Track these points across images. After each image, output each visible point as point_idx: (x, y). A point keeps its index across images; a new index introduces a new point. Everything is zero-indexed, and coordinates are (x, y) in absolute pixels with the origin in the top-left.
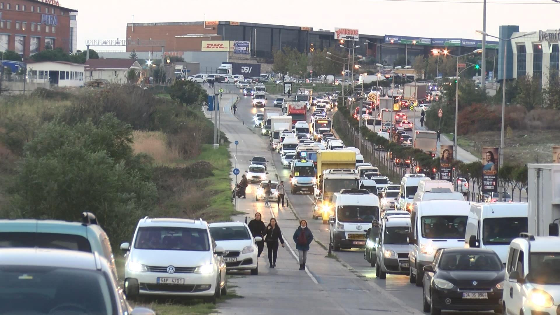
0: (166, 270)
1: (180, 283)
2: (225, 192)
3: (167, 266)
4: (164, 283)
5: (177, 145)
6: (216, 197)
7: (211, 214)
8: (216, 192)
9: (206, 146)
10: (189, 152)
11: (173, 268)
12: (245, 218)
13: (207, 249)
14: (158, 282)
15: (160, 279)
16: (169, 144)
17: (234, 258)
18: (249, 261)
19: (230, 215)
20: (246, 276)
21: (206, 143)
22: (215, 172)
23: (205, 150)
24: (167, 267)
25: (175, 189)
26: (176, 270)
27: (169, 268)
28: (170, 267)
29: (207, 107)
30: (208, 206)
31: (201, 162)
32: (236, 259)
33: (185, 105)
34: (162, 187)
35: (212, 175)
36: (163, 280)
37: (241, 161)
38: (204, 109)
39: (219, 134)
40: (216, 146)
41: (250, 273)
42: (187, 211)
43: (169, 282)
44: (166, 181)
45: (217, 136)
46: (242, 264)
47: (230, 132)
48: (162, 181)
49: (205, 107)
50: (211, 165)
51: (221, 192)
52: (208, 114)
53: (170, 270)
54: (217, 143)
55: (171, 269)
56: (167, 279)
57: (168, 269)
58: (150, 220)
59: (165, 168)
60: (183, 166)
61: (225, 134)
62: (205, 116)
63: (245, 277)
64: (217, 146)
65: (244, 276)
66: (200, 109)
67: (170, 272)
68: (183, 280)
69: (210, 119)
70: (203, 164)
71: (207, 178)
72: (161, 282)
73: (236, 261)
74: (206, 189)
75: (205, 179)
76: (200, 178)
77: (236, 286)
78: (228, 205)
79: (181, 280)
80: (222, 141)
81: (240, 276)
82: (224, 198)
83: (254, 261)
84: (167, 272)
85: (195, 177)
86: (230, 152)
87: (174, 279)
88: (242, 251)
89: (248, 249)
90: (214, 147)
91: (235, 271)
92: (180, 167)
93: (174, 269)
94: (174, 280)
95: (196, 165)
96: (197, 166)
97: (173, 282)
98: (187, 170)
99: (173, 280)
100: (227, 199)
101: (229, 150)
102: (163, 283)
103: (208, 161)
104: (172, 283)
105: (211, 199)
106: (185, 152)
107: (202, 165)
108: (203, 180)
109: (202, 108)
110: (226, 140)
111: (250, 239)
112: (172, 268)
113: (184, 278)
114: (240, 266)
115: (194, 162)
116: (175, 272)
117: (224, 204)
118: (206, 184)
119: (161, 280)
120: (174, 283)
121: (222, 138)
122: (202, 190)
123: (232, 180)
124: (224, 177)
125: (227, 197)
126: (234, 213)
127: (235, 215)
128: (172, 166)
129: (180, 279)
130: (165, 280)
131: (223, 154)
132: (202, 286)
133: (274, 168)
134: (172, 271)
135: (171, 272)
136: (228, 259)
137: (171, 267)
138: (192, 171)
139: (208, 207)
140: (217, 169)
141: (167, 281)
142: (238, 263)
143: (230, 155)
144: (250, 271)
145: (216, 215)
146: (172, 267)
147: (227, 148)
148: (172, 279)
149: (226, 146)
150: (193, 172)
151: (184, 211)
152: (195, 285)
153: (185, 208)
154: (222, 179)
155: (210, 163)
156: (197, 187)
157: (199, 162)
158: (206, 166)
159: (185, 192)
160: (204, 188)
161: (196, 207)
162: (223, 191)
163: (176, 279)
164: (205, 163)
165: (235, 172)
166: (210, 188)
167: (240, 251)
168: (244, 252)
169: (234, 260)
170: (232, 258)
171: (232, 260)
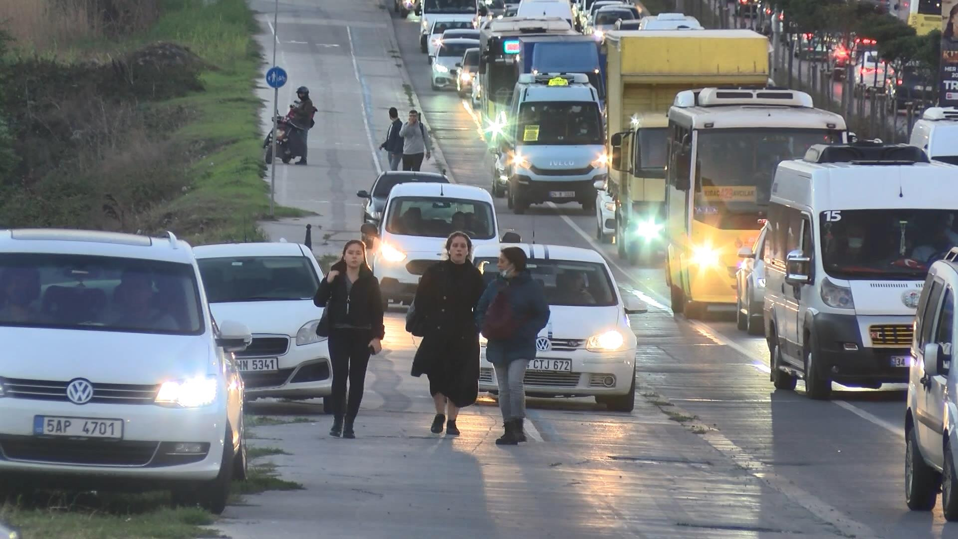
0: (65, 391)
1: (108, 434)
2: (238, 145)
3: (68, 380)
4: (59, 433)
6: (209, 161)
7: (194, 217)
8: (211, 146)
10: (122, 14)
11: (86, 387)
12: (306, 229)
14: (39, 430)
15: (46, 420)
17: (269, 360)
18: (320, 369)
19: (256, 219)
20: (311, 418)
22: (207, 78)
23: (175, 5)
24: (67, 384)
25: (77, 135)
26: (95, 393)
27: (74, 386)
28: (76, 383)
30: (184, 188)
31: (162, 47)
32: (275, 361)
34: (36, 126)
35: (199, 88)
36: (55, 423)
37: (294, 42)
41: (322, 408)
42: (116, 204)
43: (75, 430)
44: (49, 106)
46: (296, 380)
48: (36, 108)
50: (195, 55)
51: (227, 143)
53: (76, 391)
55: (80, 389)
56: (68, 419)
57: (70, 387)
59: (44, 64)
60: (102, 58)
63: (306, 421)
65: (303, 418)
67: (76, 397)
68: (117, 425)
70: (168, 53)
71: (182, 99)
72: (46, 430)
73: (275, 368)
74: (178, 132)
75: (177, 101)
76: (158, 99)
77: (278, 452)
78: (251, 185)
79: (112, 424)
81: (291, 418)
82: (236, 163)
84: (66, 399)
85: (142, 94)
86: (256, 12)
87: (90, 421)
88: (296, 337)
91: (274, 400)
92: (94, 63)
93: (90, 388)
94: (91, 426)
95: (144, 55)
96: (148, 58)
97: (87, 431)
98: (117, 70)
99: (86, 423)
100: (246, 168)
101: (252, 6)
102: (54, 433)
103: (184, 44)
104: (84, 434)
105: (194, 165)
106: (111, 12)
107: (164, 55)
108: (168, 105)
112: (83, 386)
113: (122, 420)
114: (290, 386)
115: (138, 45)
116: (93, 400)
117: (237, 183)
118: (179, 117)
119: (49, 425)
120: (89, 434)
122: (165, 138)
123: (264, 106)
124: (235, 96)
125: (246, 161)
126: (269, 213)
127: (272, 218)
128: (68, 58)
129: (109, 423)
130: (59, 423)
131: (232, 20)
132: (177, 448)
133: (399, 66)
134: (83, 397)
135: (80, 399)
136: (250, 362)
137: (80, 384)
138: (131, 75)
139: (184, 193)
140: (214, 69)
141: (66, 426)
142: (283, 375)
143: (258, 22)
144: (320, 400)
145: (212, 220)
146: (85, 383)
148: (83, 422)
150: (135, 77)
151: (105, 207)
152: (159, 443)
153: (109, 197)
154: (230, 100)
155: (192, 50)
156: (150, 126)
157: (156, 45)
158: (178, 58)
159: (111, 145)
160: (173, 131)
161: (146, 193)
162: (234, 142)
163: (97, 423)
164: (173, 50)
165: (271, 79)
166: (190, 130)
167: (287, 337)
168: (303, 338)
169: (268, 366)
170: (264, 360)
171: (262, 365)
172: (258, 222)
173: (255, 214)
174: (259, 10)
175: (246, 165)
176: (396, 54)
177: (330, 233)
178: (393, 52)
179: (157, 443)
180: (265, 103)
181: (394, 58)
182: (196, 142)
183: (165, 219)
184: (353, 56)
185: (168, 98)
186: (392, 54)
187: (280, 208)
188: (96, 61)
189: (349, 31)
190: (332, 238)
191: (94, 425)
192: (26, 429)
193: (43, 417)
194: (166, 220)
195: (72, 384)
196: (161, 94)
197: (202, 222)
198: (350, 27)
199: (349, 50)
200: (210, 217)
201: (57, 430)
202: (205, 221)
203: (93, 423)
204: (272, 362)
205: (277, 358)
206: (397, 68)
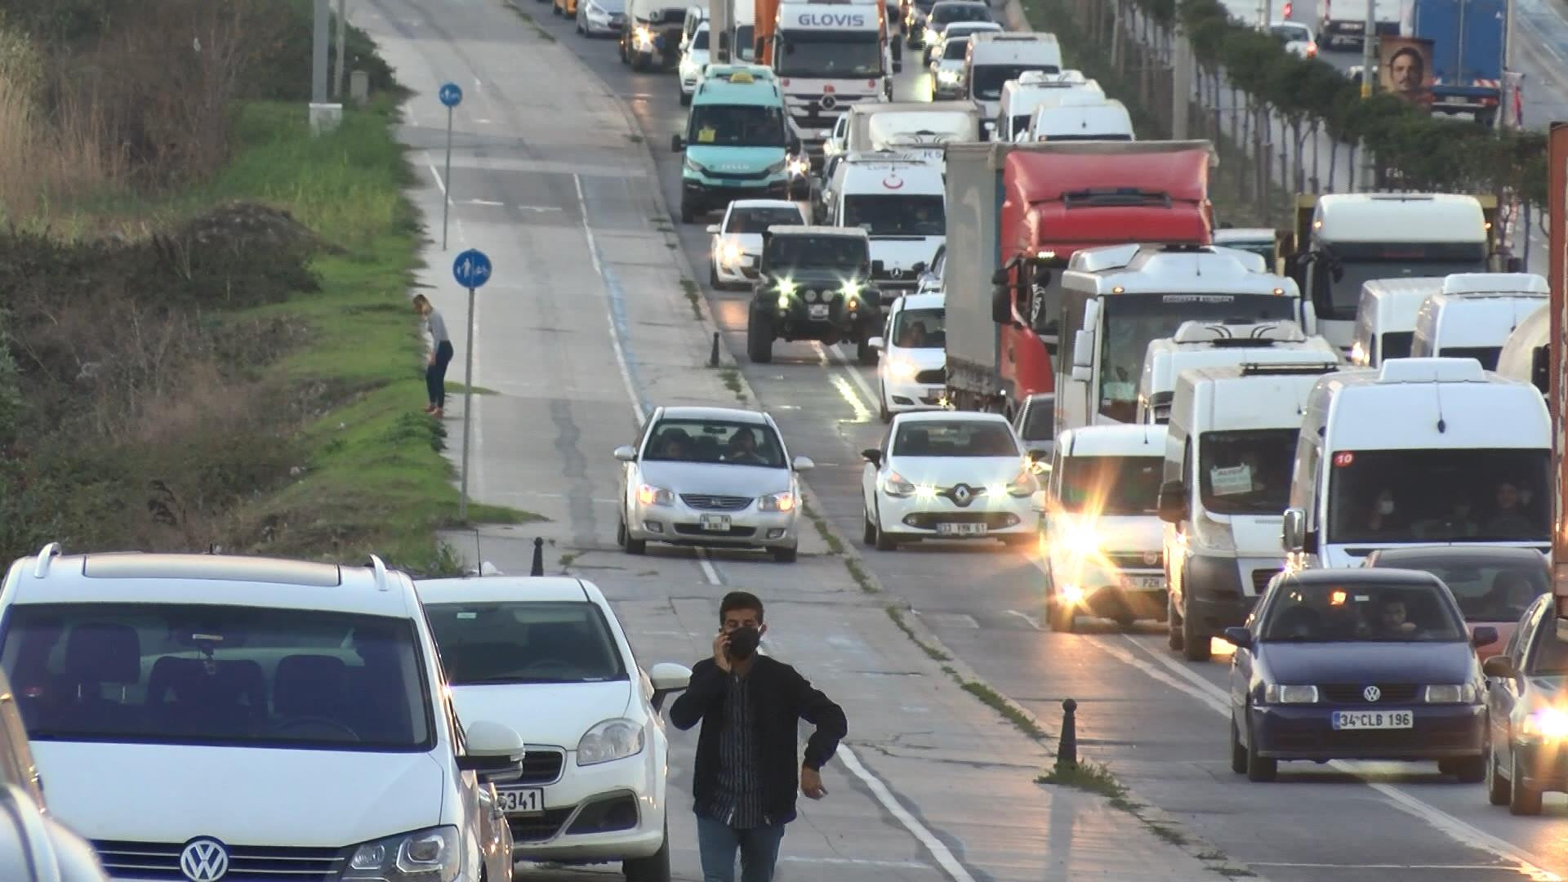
0: (177, 861)
2: (390, 389)
3: (182, 840)
5: (95, 106)
6: (337, 420)
7: (319, 523)
8: (339, 392)
9: (263, 110)
10: (162, 150)
11: (216, 853)
12: (533, 548)
13: (420, 737)
16: (49, 101)
17: (527, 793)
18: (618, 809)
19: (435, 526)
21: (267, 96)
22: (325, 268)
23: (259, 136)
24: (180, 847)
25: (87, 371)
26: (232, 863)
27: (194, 852)
28: (197, 845)
30: (295, 470)
31: (242, 210)
32: (538, 794)
35: (310, 287)
37: (477, 201)
39: (340, 40)
40: (324, 111)
42: (173, 499)
44: (36, 320)
45: (332, 52)
47: (404, 31)
50: (302, 226)
51: (368, 388)
53: (198, 861)
54: (331, 98)
55: (204, 857)
57: (187, 853)
58: (71, 566)
59: (28, 242)
60: (133, 232)
61: (375, 39)
64: (328, 113)
67: (198, 873)
70: (251, 221)
71: (279, 307)
73: (538, 807)
74: (277, 368)
75: (270, 311)
76: (236, 306)
78: (420, 466)
80: (360, 83)
82: (387, 424)
83: (644, 808)
84: (178, 875)
85: (208, 296)
86: (407, 148)
88: (578, 750)
89: (612, 736)
90: (313, 119)
92: (116, 240)
93: (222, 855)
95: (207, 224)
96: (215, 230)
98: (162, 253)
100: (408, 434)
101: (402, 136)
103: (280, 205)
105: (308, 426)
106: (142, 147)
107: (244, 225)
108: (257, 317)
110: (381, 76)
111: (623, 675)
112: (210, 851)
114: (564, 840)
115: (197, 207)
116: (229, 876)
117: (394, 461)
118: (277, 339)
121: (356, 67)
122: (253, 379)
124: (377, 300)
125: (406, 420)
126: (461, 515)
127: (462, 525)
128: (71, 230)
131: (365, 161)
133: (672, 246)
134: (210, 873)
135: (205, 875)
137: (205, 848)
138: (186, 263)
139: (296, 478)
140: (336, 251)
142: (551, 820)
143: (411, 165)
144: (617, 866)
145: (353, 528)
146: (213, 846)
147: (389, 127)
149: (382, 112)
150: (195, 266)
151: (152, 504)
153: (159, 484)
154: (367, 309)
155: (296, 216)
156: (225, 356)
157: (231, 207)
158: (270, 230)
159: (154, 389)
160: (267, 364)
161: (225, 479)
162: (381, 384)
164: (262, 217)
165: (463, 271)
166: (299, 364)
167: (561, 751)
168: (588, 753)
169: (525, 804)
170: (517, 793)
171: (514, 801)
172: (438, 533)
173: (433, 517)
174: (412, 144)
175: (407, 428)
176: (665, 225)
178: (661, 221)
181: (661, 234)
182: (311, 384)
183: (264, 526)
184: (587, 228)
185: (255, 304)
186: (658, 225)
187: (475, 506)
188: (121, 236)
189: (577, 181)
190: (576, 561)
194: (267, 528)
195: (190, 847)
196: (243, 298)
197: (335, 532)
198: (580, 176)
199: (580, 218)
200: (349, 522)
202: (340, 530)
204: (532, 796)
205: (542, 790)
206: (667, 251)
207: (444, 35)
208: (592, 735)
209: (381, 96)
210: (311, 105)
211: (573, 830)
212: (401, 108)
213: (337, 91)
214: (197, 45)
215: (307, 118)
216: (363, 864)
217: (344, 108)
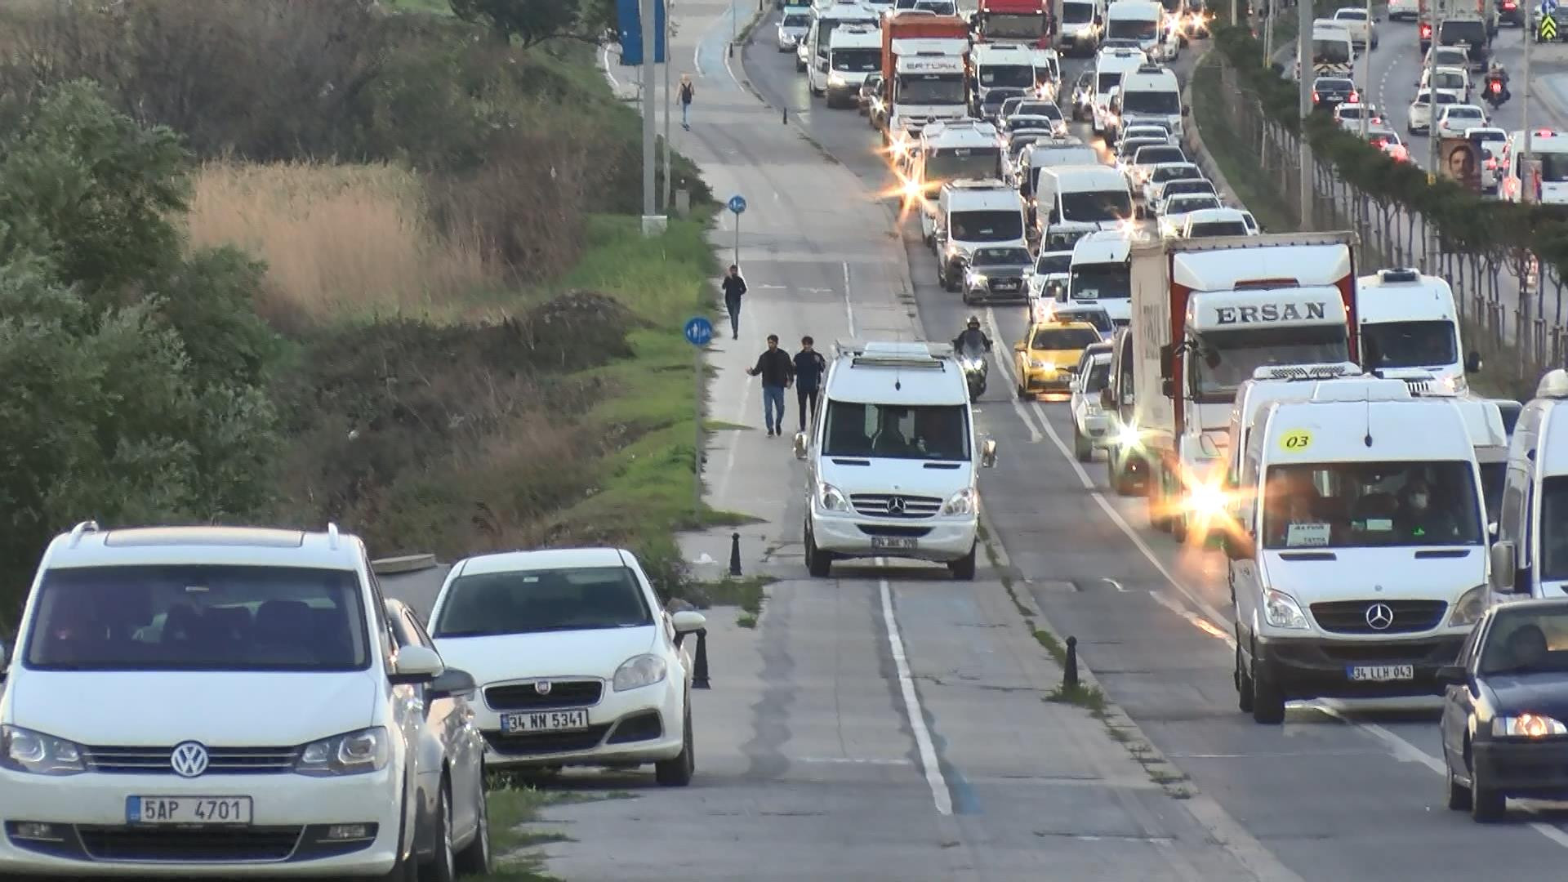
0: (168, 760)
1: (231, 818)
2: (673, 429)
3: (172, 743)
4: (162, 820)
5: (475, 222)
6: (629, 452)
7: (589, 528)
8: (635, 431)
9: (603, 221)
10: (529, 254)
11: (199, 753)
13: (359, 658)
14: (134, 817)
15: (143, 801)
16: (440, 219)
17: (575, 714)
18: (646, 723)
19: (674, 529)
20: (631, 792)
21: (610, 210)
22: (637, 338)
23: (601, 240)
24: (171, 750)
25: (455, 422)
26: (211, 760)
27: (182, 753)
28: (184, 748)
29: (620, 48)
30: (589, 491)
31: (577, 297)
32: (584, 714)
33: (516, 40)
34: (399, 412)
35: (628, 353)
36: (156, 806)
37: (766, 286)
38: (608, 56)
39: (667, 166)
40: (653, 221)
41: (654, 780)
42: (491, 515)
43: (184, 815)
44: (414, 384)
45: (660, 177)
46: (613, 740)
47: (723, 159)
48: (397, 388)
49: (610, 51)
50: (624, 307)
51: (657, 428)
52: (621, 82)
53: (184, 759)
54: (659, 209)
55: (190, 756)
56: (174, 800)
57: (176, 754)
58: (98, 538)
59: (411, 323)
60: (494, 316)
61: (700, 166)
62: (611, 89)
63: (627, 797)
64: (656, 223)
65: (621, 792)
66: (589, 60)
67: (185, 768)
68: (245, 803)
69: (633, 105)
70: (585, 306)
71: (601, 369)
72: (144, 816)
73: (584, 724)
74: (589, 414)
75: (592, 372)
76: (568, 368)
77: (558, 838)
78: (674, 483)
79: (236, 804)
80: (683, 199)
81: (604, 794)
82: (663, 453)
83: (666, 722)
84: (170, 770)
85: (545, 361)
86: (719, 247)
87: (204, 801)
88: (614, 680)
89: (641, 669)
90: (645, 229)
91: (595, 770)
92: (483, 323)
93: (204, 754)
94: (206, 808)
95: (550, 308)
96: (557, 314)
97: (202, 815)
98: (511, 331)
99: (200, 804)
100: (675, 461)
101: (713, 237)
102: (155, 820)
103: (606, 291)
104: (197, 819)
105: (610, 458)
106: (512, 253)
107: (580, 307)
108: (578, 379)
109: (599, 57)
110: (701, 194)
111: (649, 620)
112: (194, 752)
113: (250, 797)
114: (605, 749)
115: (545, 295)
116: (208, 771)
117: (656, 480)
118: (595, 392)
119: (147, 809)
120: (206, 820)
121: (682, 187)
122: (571, 422)
123: (715, 376)
124: (676, 363)
125: (677, 451)
126: (695, 519)
127: (696, 527)
128: (444, 316)
129: (231, 802)
130: (162, 805)
131: (681, 257)
132: (332, 833)
133: (911, 315)
134: (195, 768)
135: (190, 770)
136: (549, 717)
137: (190, 749)
138: (531, 337)
139: (590, 496)
140: (649, 325)
141: (171, 810)
142: (595, 734)
143: (719, 260)
144: (651, 768)
145: (612, 531)
146: (196, 747)
147: (705, 232)
148: (195, 802)
149: (701, 221)
150: (537, 341)
151: (475, 520)
152: (304, 828)
153: (481, 506)
154: (667, 368)
155: (619, 300)
156: (551, 406)
157: (570, 295)
158: (599, 312)
159: (498, 433)
160: (584, 412)
161: (534, 498)
162: (667, 425)
163: (215, 804)
164: (592, 302)
165: (692, 333)
166: (607, 411)
167: (600, 680)
168: (622, 681)
169: (574, 722)
170: (568, 714)
171: (566, 720)
172: (678, 534)
173: (672, 522)
174: (722, 245)
175: (676, 457)
176: (908, 300)
177: (775, 545)
178: (906, 296)
179: (301, 827)
180: (717, 372)
181: (906, 306)
182: (614, 427)
183: (552, 533)
184: (849, 304)
185: (584, 368)
186: (904, 299)
187: (711, 512)
188: (487, 319)
189: (846, 268)
190: (778, 552)
191: (211, 806)
192: (116, 816)
193: (139, 797)
194: (555, 535)
195: (179, 749)
196: (573, 363)
197: (599, 535)
198: (848, 265)
199: (844, 295)
200: (610, 527)
201: (160, 815)
202: (604, 534)
203: (210, 803)
204: (580, 715)
205: (587, 711)
206: (908, 319)
207: (755, 162)
208: (625, 668)
209: (700, 209)
210: (643, 217)
211: (611, 741)
212: (716, 218)
213: (666, 205)
214: (553, 173)
215: (641, 227)
216: (315, 758)
217: (669, 218)
